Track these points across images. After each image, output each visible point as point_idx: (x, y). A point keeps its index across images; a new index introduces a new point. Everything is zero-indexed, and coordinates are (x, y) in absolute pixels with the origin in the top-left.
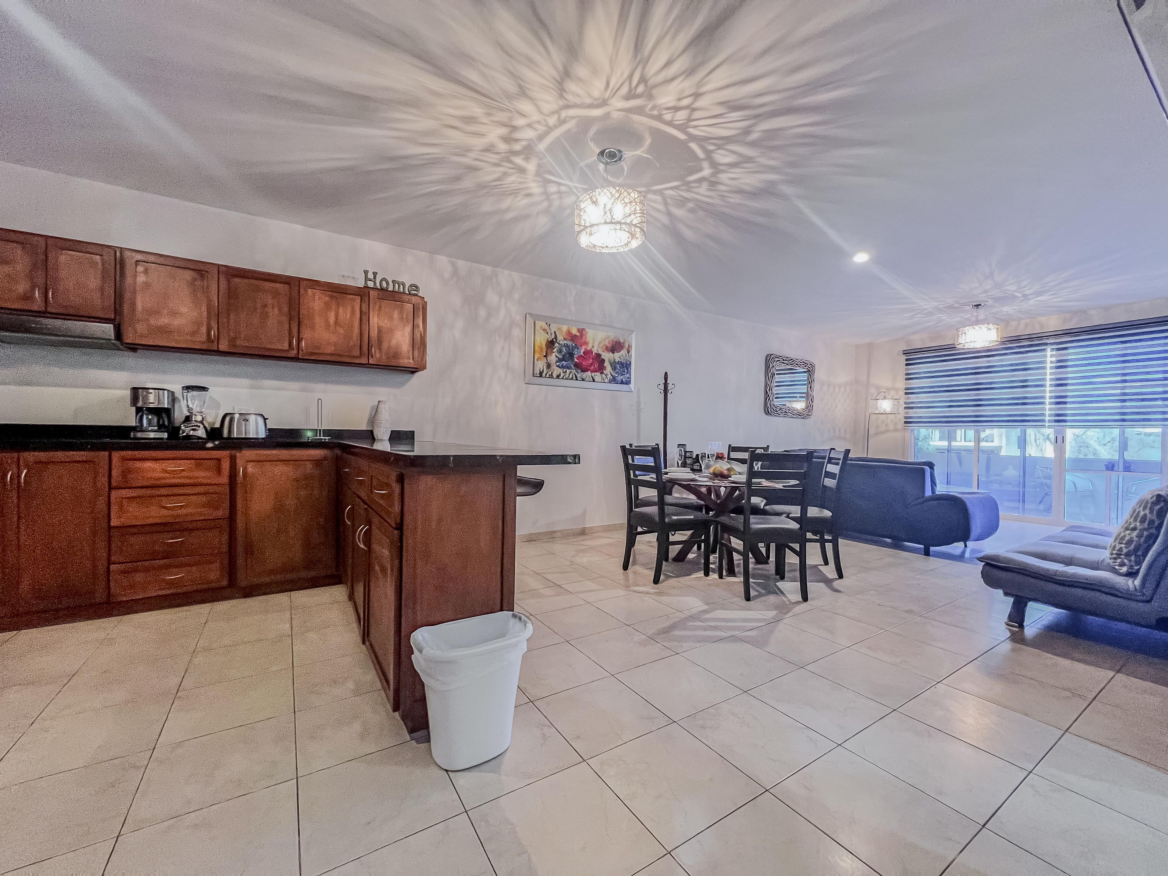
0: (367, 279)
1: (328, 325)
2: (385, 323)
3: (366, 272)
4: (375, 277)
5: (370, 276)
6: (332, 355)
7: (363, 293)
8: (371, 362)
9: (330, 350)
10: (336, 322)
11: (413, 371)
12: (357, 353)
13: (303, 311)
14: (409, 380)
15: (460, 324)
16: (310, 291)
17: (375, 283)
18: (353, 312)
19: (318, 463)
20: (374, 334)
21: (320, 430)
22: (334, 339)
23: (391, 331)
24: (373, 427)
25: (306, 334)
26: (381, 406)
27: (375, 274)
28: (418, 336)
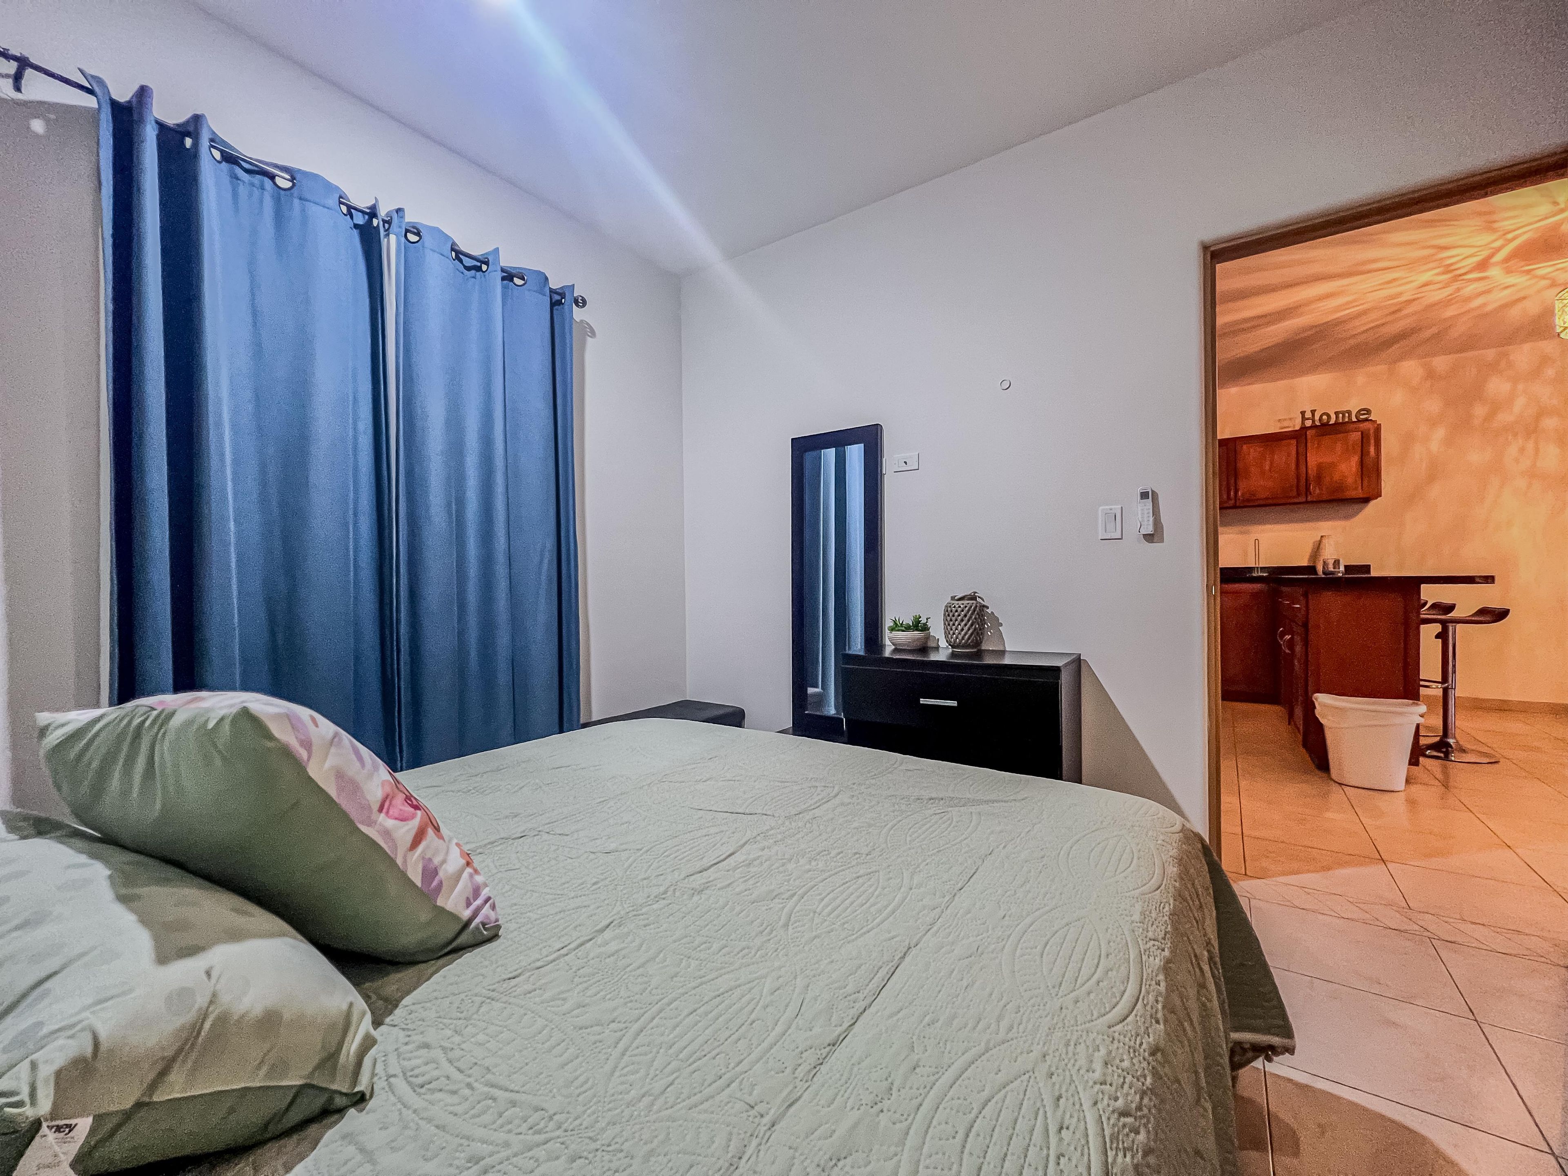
0: (1304, 419)
1: (1263, 473)
2: (1327, 459)
3: (1303, 413)
4: (1313, 415)
5: (1308, 415)
6: (1267, 498)
7: (1299, 436)
8: (1309, 499)
9: (1266, 494)
10: (1270, 470)
11: (1366, 500)
12: (1294, 493)
13: (1240, 465)
14: (1361, 510)
15: (1440, 433)
16: (1245, 447)
17: (1314, 421)
18: (1289, 455)
19: (1255, 595)
20: (1312, 472)
21: (1258, 568)
22: (1270, 484)
23: (1333, 465)
24: (1315, 562)
25: (1243, 485)
26: (1325, 541)
27: (1313, 412)
28: (1368, 461)
